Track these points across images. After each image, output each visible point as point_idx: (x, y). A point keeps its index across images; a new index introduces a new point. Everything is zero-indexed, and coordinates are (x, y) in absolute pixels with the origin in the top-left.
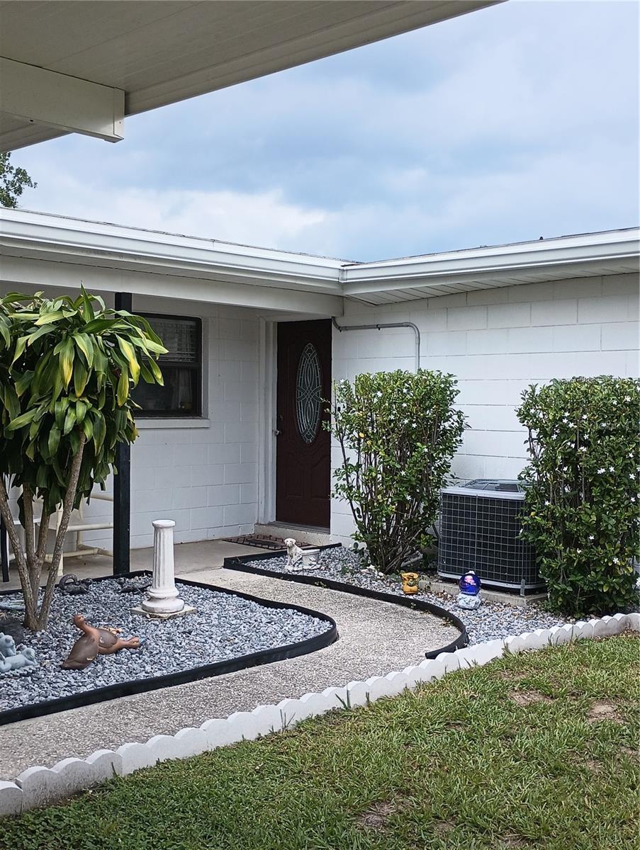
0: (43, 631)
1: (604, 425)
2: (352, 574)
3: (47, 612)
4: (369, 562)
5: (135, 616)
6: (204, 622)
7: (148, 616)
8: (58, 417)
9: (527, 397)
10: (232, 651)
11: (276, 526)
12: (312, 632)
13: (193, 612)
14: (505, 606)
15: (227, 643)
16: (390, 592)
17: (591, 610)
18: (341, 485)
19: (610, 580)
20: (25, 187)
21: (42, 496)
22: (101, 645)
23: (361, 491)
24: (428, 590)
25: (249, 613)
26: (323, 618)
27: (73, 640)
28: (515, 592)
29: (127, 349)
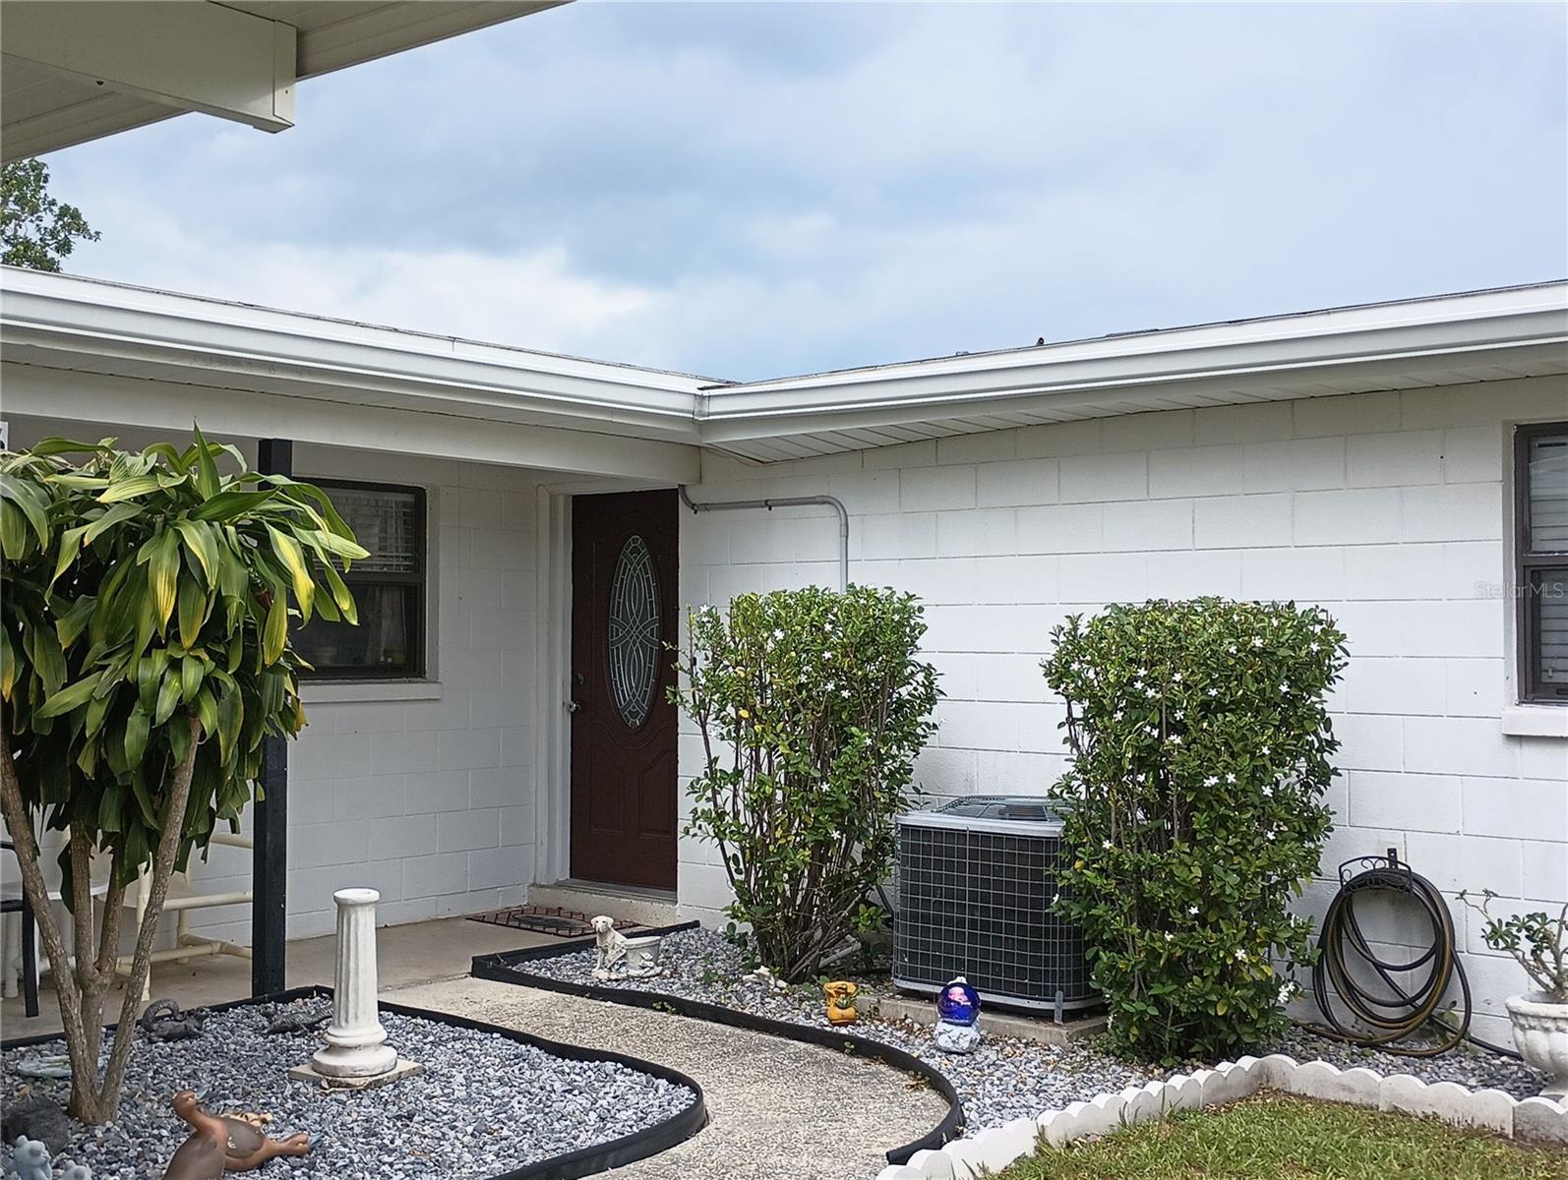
0: (109, 1124)
1: (1213, 692)
2: (726, 984)
3: (117, 1085)
4: (758, 959)
5: (299, 1084)
6: (439, 1092)
7: (325, 1084)
8: (144, 689)
9: (1062, 638)
10: (497, 1155)
11: (570, 888)
12: (655, 1109)
13: (414, 1073)
14: (1027, 1045)
15: (487, 1137)
16: (802, 1021)
17: (1193, 1050)
18: (703, 811)
19: (1230, 992)
20: (77, 241)
21: (110, 848)
22: (229, 1152)
23: (742, 822)
24: (874, 1014)
25: (528, 1073)
26: (676, 1079)
27: (171, 1142)
28: (1045, 1016)
29: (287, 550)
